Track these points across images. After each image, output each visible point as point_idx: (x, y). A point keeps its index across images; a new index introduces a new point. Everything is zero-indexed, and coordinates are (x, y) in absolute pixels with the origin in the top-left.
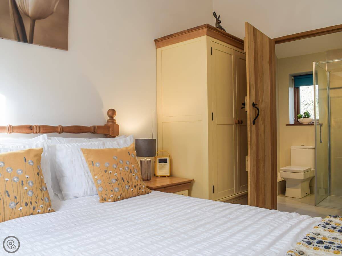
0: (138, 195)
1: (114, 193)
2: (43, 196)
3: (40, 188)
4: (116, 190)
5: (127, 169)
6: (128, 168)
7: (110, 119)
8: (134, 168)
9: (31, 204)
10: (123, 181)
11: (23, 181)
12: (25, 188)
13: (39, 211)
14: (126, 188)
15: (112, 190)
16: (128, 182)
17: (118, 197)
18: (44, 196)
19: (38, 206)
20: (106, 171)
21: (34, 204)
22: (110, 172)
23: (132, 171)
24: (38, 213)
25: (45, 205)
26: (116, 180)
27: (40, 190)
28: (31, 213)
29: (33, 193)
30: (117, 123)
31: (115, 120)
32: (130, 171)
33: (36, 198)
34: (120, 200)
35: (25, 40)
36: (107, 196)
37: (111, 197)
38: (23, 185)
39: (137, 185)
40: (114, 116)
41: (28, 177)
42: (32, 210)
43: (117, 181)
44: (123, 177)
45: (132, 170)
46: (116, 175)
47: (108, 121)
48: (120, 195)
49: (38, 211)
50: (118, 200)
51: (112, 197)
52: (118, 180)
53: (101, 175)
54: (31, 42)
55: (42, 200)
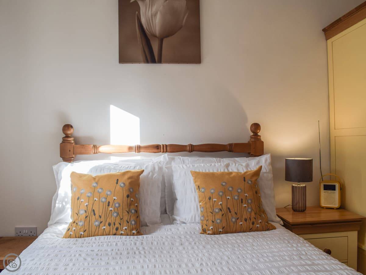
0: (251, 230)
1: (215, 224)
2: (129, 218)
3: (127, 210)
4: (218, 221)
5: (236, 198)
6: (238, 196)
7: (253, 135)
8: (247, 197)
9: (114, 224)
10: (229, 212)
11: (110, 202)
12: (110, 209)
13: (123, 232)
14: (232, 220)
15: (213, 221)
16: (236, 213)
17: (219, 230)
18: (131, 219)
19: (122, 227)
20: (210, 199)
21: (117, 225)
22: (214, 200)
23: (243, 201)
24: (122, 234)
25: (129, 228)
26: (220, 209)
27: (127, 212)
28: (114, 234)
29: (118, 214)
30: (262, 140)
31: (260, 136)
32: (240, 200)
33: (121, 219)
34: (222, 234)
35: (153, 61)
36: (206, 226)
37: (210, 228)
38: (109, 205)
39: (249, 219)
40: (258, 131)
41: (116, 198)
42: (114, 231)
43: (221, 211)
44: (229, 207)
45: (243, 199)
46: (221, 204)
47: (251, 137)
48: (222, 228)
49: (121, 232)
50: (220, 233)
51: (212, 229)
52: (223, 211)
53: (205, 202)
54: (160, 62)
55: (128, 222)
